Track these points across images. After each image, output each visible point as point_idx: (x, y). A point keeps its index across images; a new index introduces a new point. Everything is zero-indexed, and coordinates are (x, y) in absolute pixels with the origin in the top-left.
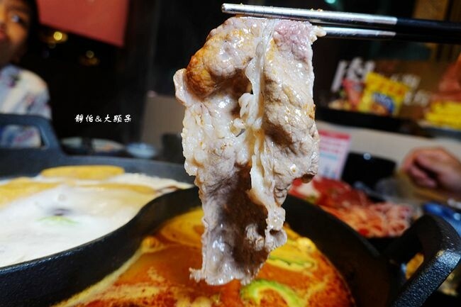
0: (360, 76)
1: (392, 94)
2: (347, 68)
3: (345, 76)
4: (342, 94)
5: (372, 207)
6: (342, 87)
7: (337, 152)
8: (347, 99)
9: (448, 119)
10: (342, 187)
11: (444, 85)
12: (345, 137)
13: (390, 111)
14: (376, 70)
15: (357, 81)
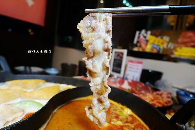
0: (145, 37)
1: (159, 44)
2: (140, 34)
3: (139, 37)
4: (138, 44)
5: (155, 93)
6: (138, 42)
7: (138, 69)
8: (140, 46)
9: (183, 54)
10: (141, 85)
11: (180, 40)
12: (141, 63)
13: (159, 51)
14: (152, 34)
15: (144, 39)
